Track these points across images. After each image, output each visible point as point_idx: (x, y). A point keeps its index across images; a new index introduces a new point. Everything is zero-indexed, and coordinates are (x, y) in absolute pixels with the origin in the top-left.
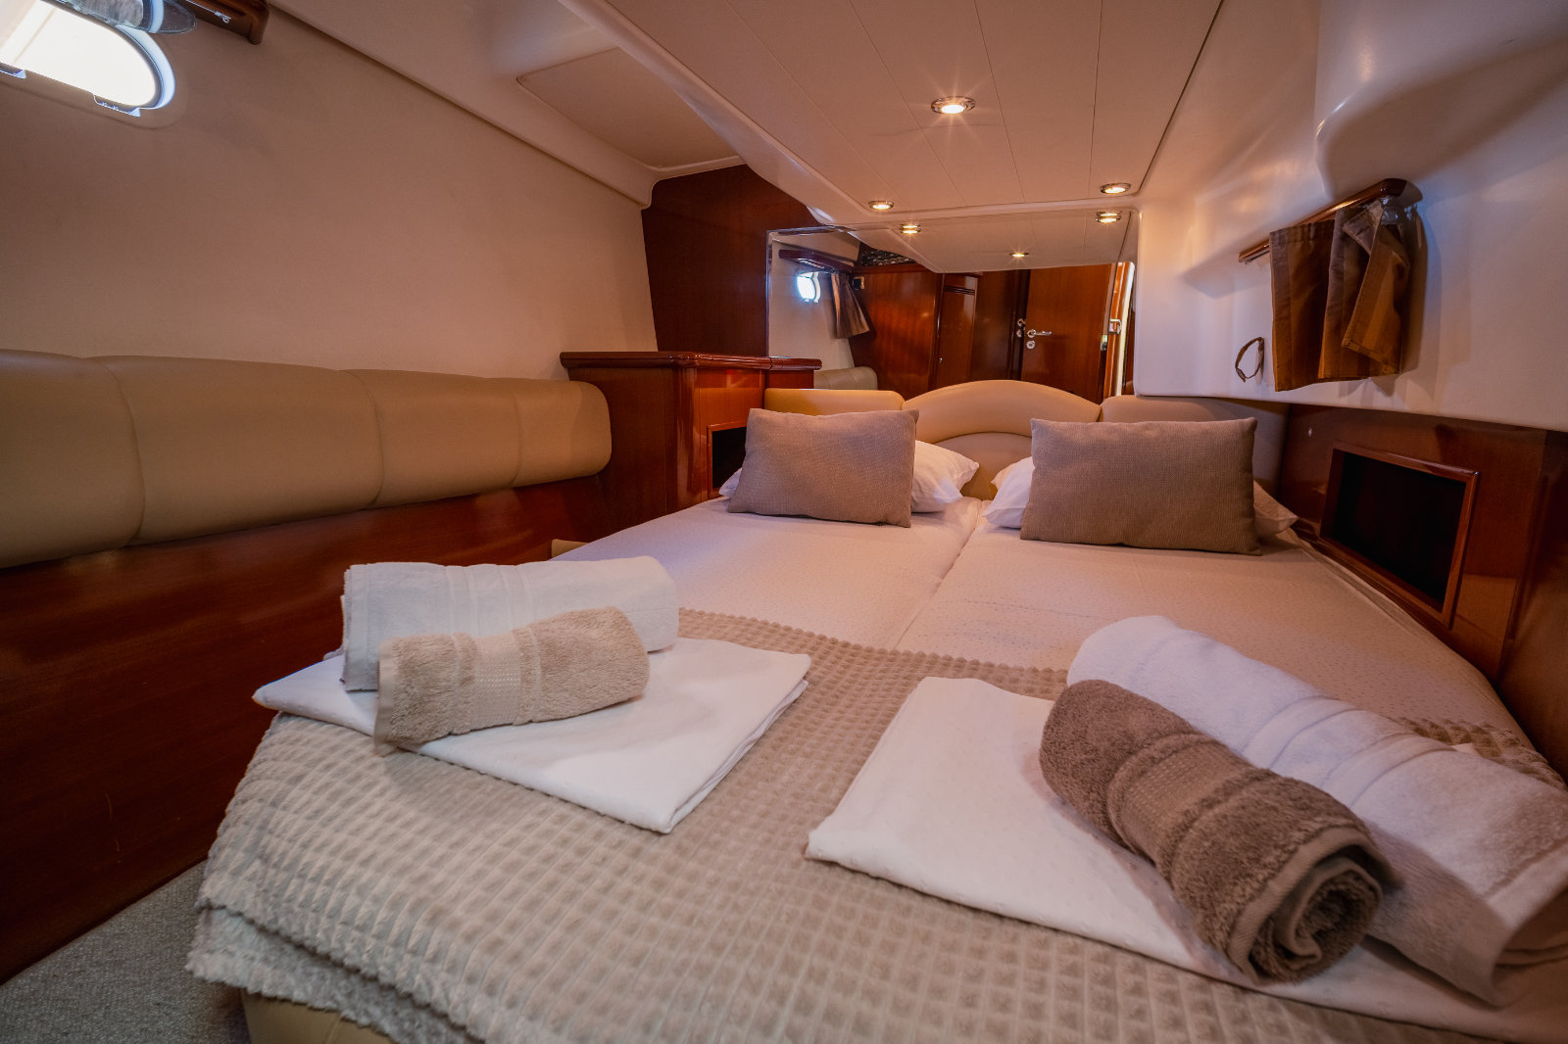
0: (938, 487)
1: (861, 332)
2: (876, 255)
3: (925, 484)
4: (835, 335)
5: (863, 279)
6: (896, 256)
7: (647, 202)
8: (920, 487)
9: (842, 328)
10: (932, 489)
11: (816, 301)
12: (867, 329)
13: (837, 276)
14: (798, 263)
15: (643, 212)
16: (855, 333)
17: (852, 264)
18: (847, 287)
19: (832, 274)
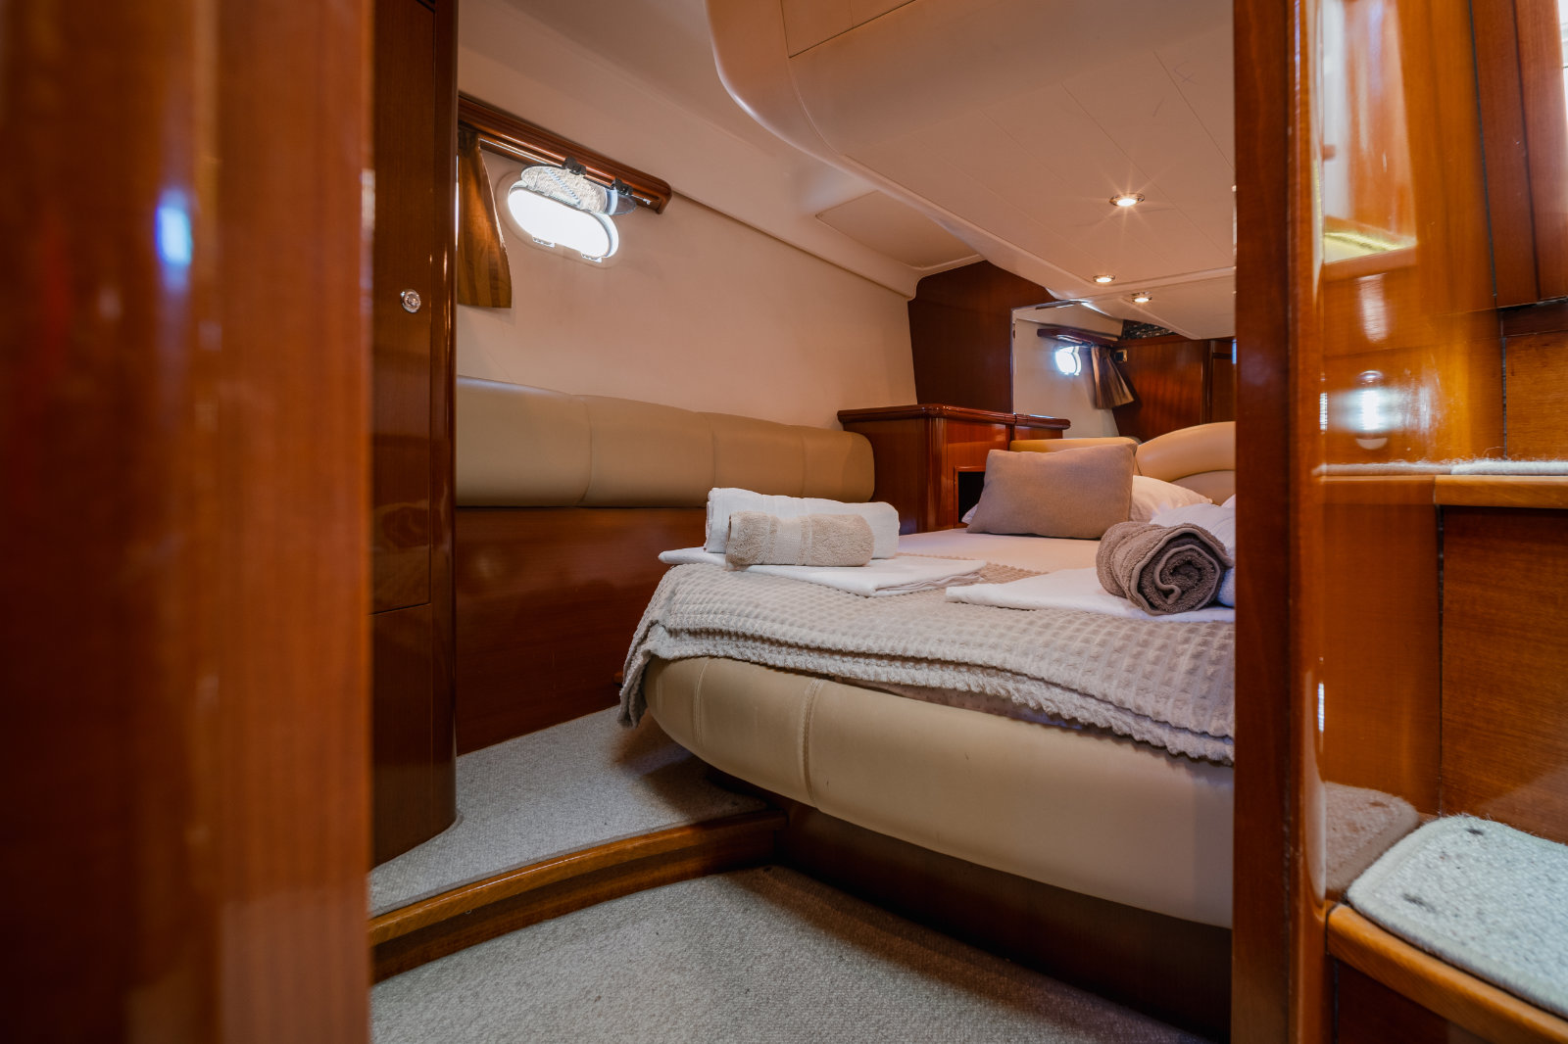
1: (1125, 402)
2: (1139, 329)
3: (1143, 507)
4: (1096, 405)
5: (1125, 352)
6: (1160, 328)
7: (913, 294)
8: (1139, 510)
9: (1103, 396)
10: (1150, 512)
11: (1077, 374)
12: (1131, 399)
13: (1097, 349)
14: (1057, 340)
15: (909, 303)
16: (1118, 403)
17: (1116, 340)
18: (1109, 360)
19: (1093, 349)
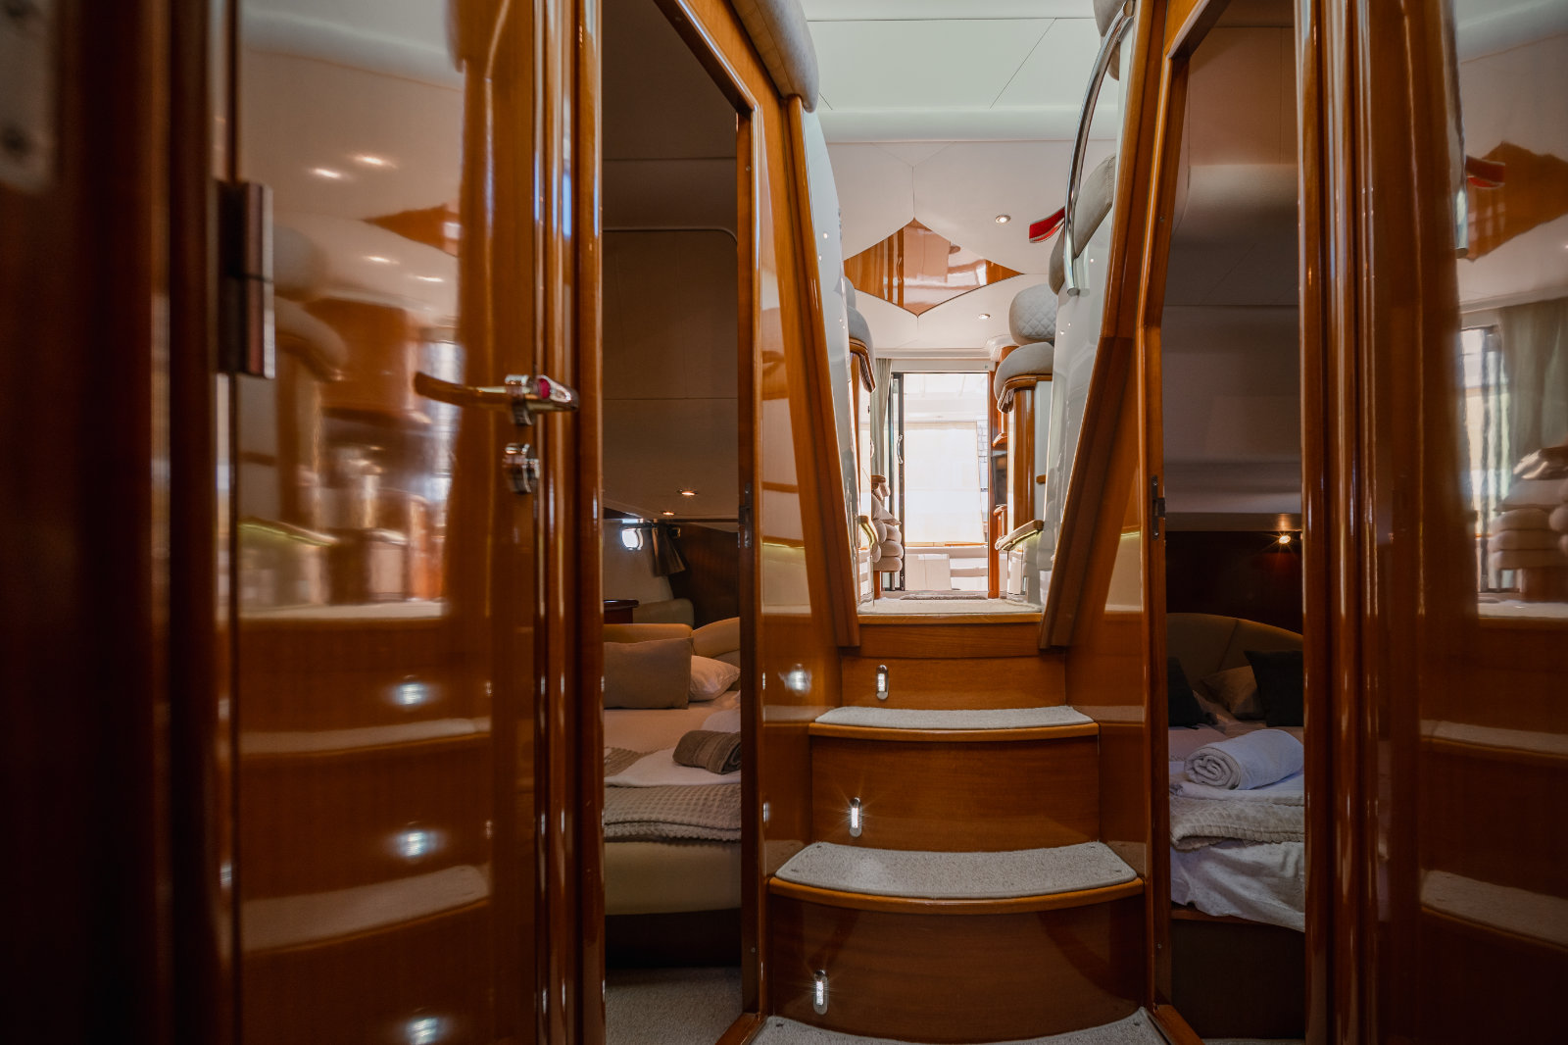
0: (706, 684)
4: (656, 573)
5: (679, 529)
9: (661, 566)
10: (703, 686)
11: (639, 548)
12: (683, 569)
13: (657, 531)
16: (673, 571)
18: (666, 538)
19: (653, 530)
